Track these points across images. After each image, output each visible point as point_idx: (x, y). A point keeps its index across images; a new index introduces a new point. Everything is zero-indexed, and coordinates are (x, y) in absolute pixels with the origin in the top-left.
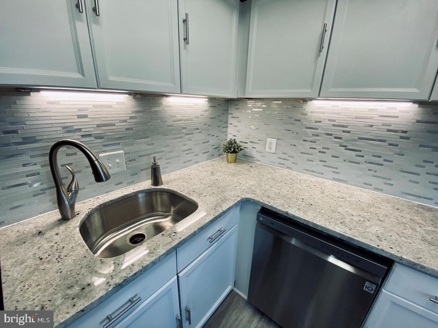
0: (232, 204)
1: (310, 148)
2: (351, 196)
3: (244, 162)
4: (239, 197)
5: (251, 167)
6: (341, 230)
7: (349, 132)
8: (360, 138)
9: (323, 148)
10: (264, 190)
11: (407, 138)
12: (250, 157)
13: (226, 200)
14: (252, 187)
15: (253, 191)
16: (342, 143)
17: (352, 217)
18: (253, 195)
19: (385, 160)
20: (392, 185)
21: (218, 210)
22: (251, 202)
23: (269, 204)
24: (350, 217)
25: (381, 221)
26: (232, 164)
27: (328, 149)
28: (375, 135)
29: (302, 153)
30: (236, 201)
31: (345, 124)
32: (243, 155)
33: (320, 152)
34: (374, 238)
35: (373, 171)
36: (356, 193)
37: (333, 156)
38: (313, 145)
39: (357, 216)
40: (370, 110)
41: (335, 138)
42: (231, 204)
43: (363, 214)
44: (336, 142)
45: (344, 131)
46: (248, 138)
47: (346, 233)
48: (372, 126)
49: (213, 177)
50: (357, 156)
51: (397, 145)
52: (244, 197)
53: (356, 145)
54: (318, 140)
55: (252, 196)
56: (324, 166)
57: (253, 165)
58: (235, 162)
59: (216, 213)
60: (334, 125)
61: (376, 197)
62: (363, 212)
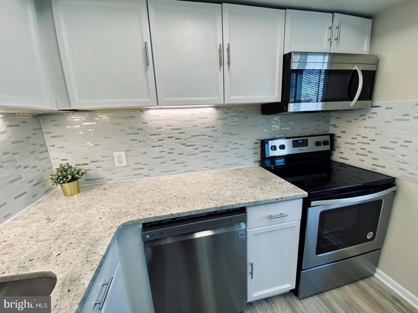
0: (110, 240)
1: (160, 152)
2: (202, 180)
3: (91, 188)
4: (114, 228)
5: (104, 189)
6: (214, 204)
7: (184, 133)
8: (192, 136)
9: (170, 149)
10: (136, 206)
11: (216, 131)
12: (97, 179)
13: (97, 241)
14: (121, 209)
15: (125, 213)
16: (182, 142)
17: (213, 193)
18: (129, 217)
19: (210, 148)
20: (218, 162)
21: (94, 260)
22: (130, 225)
23: (151, 216)
24: (212, 193)
25: (226, 186)
26: (75, 196)
27: (174, 149)
28: (200, 132)
29: (154, 158)
30: (112, 235)
31: (179, 127)
32: (86, 180)
33: (168, 153)
34: (231, 199)
35: (206, 157)
36: (204, 175)
37: (179, 154)
38: (161, 149)
39: (214, 190)
40: (192, 115)
41: (176, 139)
42: (108, 241)
43: (216, 188)
44: (178, 142)
45: (180, 133)
46: (88, 158)
47: (217, 205)
48: (196, 126)
49: (53, 224)
50: (194, 149)
51: (213, 136)
52: (119, 224)
53: (192, 142)
54: (164, 144)
55: (128, 219)
56: (176, 163)
57: (106, 186)
58: (79, 192)
59: (95, 265)
60: (172, 129)
61: (214, 174)
62: (215, 186)
